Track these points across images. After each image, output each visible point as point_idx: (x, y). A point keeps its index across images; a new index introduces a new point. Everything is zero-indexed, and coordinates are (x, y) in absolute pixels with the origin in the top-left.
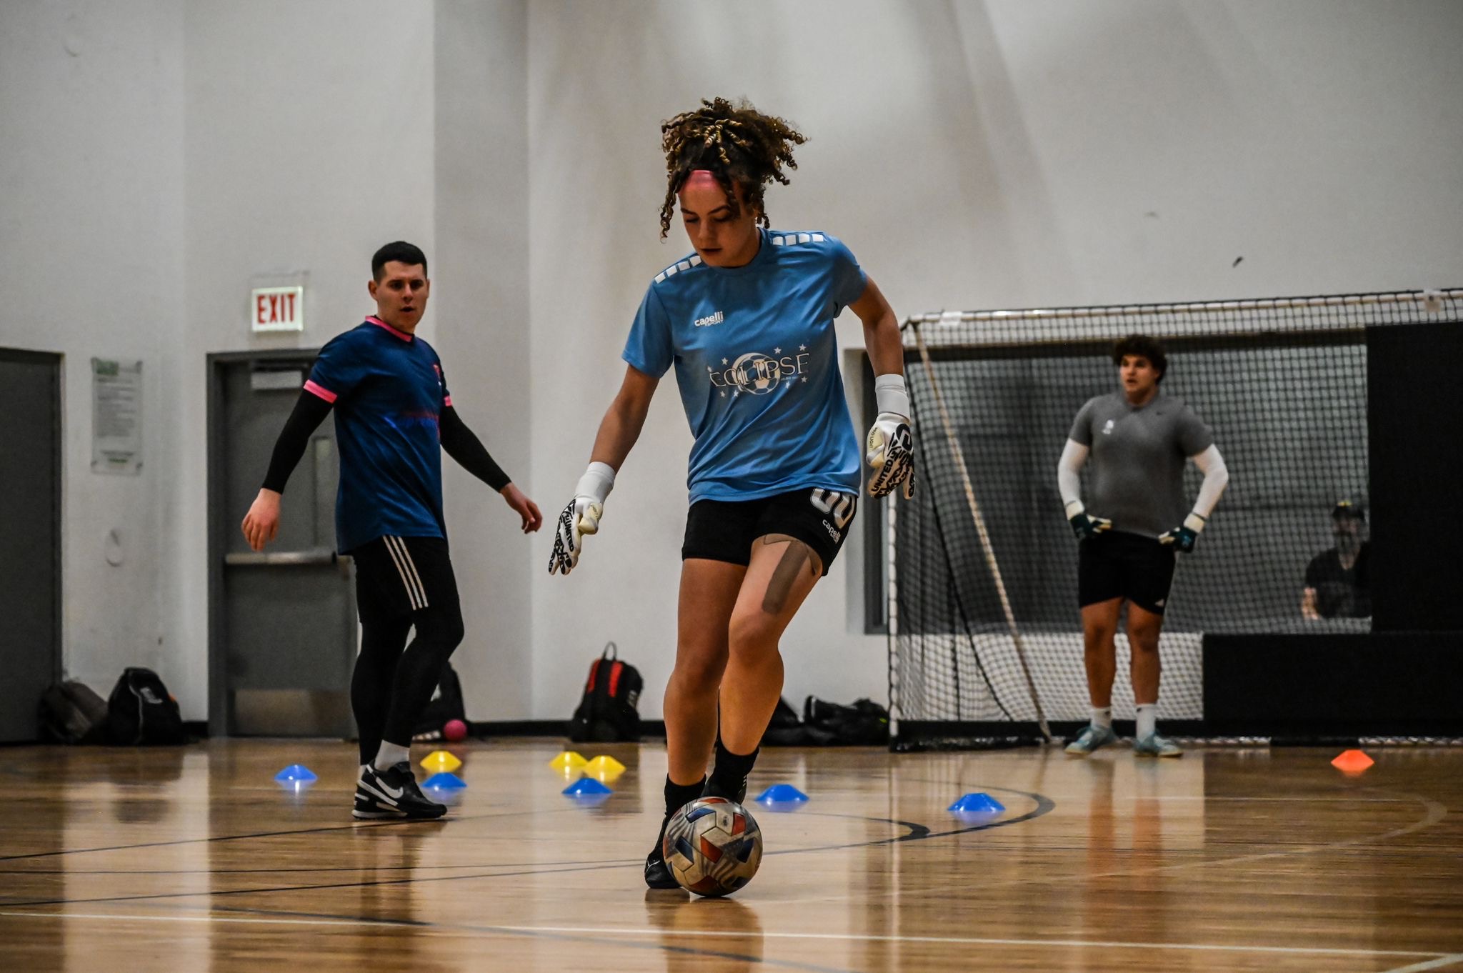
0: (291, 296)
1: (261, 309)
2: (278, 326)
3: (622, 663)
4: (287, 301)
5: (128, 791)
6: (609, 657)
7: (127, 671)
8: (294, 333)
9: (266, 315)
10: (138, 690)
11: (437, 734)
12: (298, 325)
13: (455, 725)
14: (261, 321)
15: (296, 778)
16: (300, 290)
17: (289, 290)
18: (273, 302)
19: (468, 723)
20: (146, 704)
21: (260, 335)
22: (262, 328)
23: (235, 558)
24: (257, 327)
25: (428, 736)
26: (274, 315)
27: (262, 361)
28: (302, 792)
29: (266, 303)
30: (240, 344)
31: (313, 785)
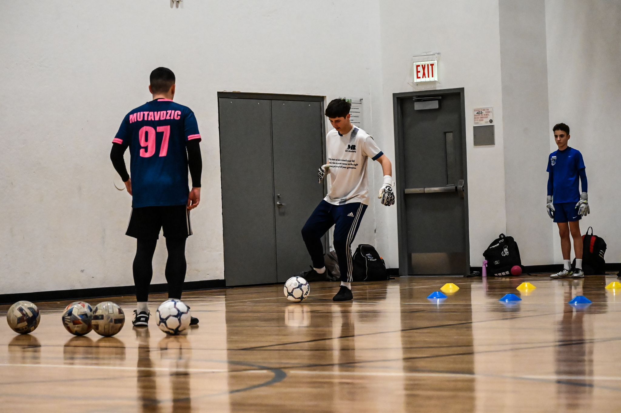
0: (432, 65)
1: (418, 72)
2: (427, 79)
3: (596, 236)
4: (430, 67)
5: (361, 306)
6: (590, 234)
7: (360, 246)
8: (434, 82)
9: (420, 75)
10: (365, 255)
11: (507, 273)
12: (435, 78)
13: (516, 268)
14: (418, 78)
15: (437, 298)
16: (435, 62)
17: (432, 62)
18: (424, 68)
19: (523, 267)
20: (369, 261)
21: (418, 84)
22: (419, 80)
23: (408, 191)
24: (416, 80)
25: (503, 274)
26: (424, 74)
27: (419, 96)
28: (440, 305)
29: (420, 69)
30: (408, 89)
31: (444, 301)
